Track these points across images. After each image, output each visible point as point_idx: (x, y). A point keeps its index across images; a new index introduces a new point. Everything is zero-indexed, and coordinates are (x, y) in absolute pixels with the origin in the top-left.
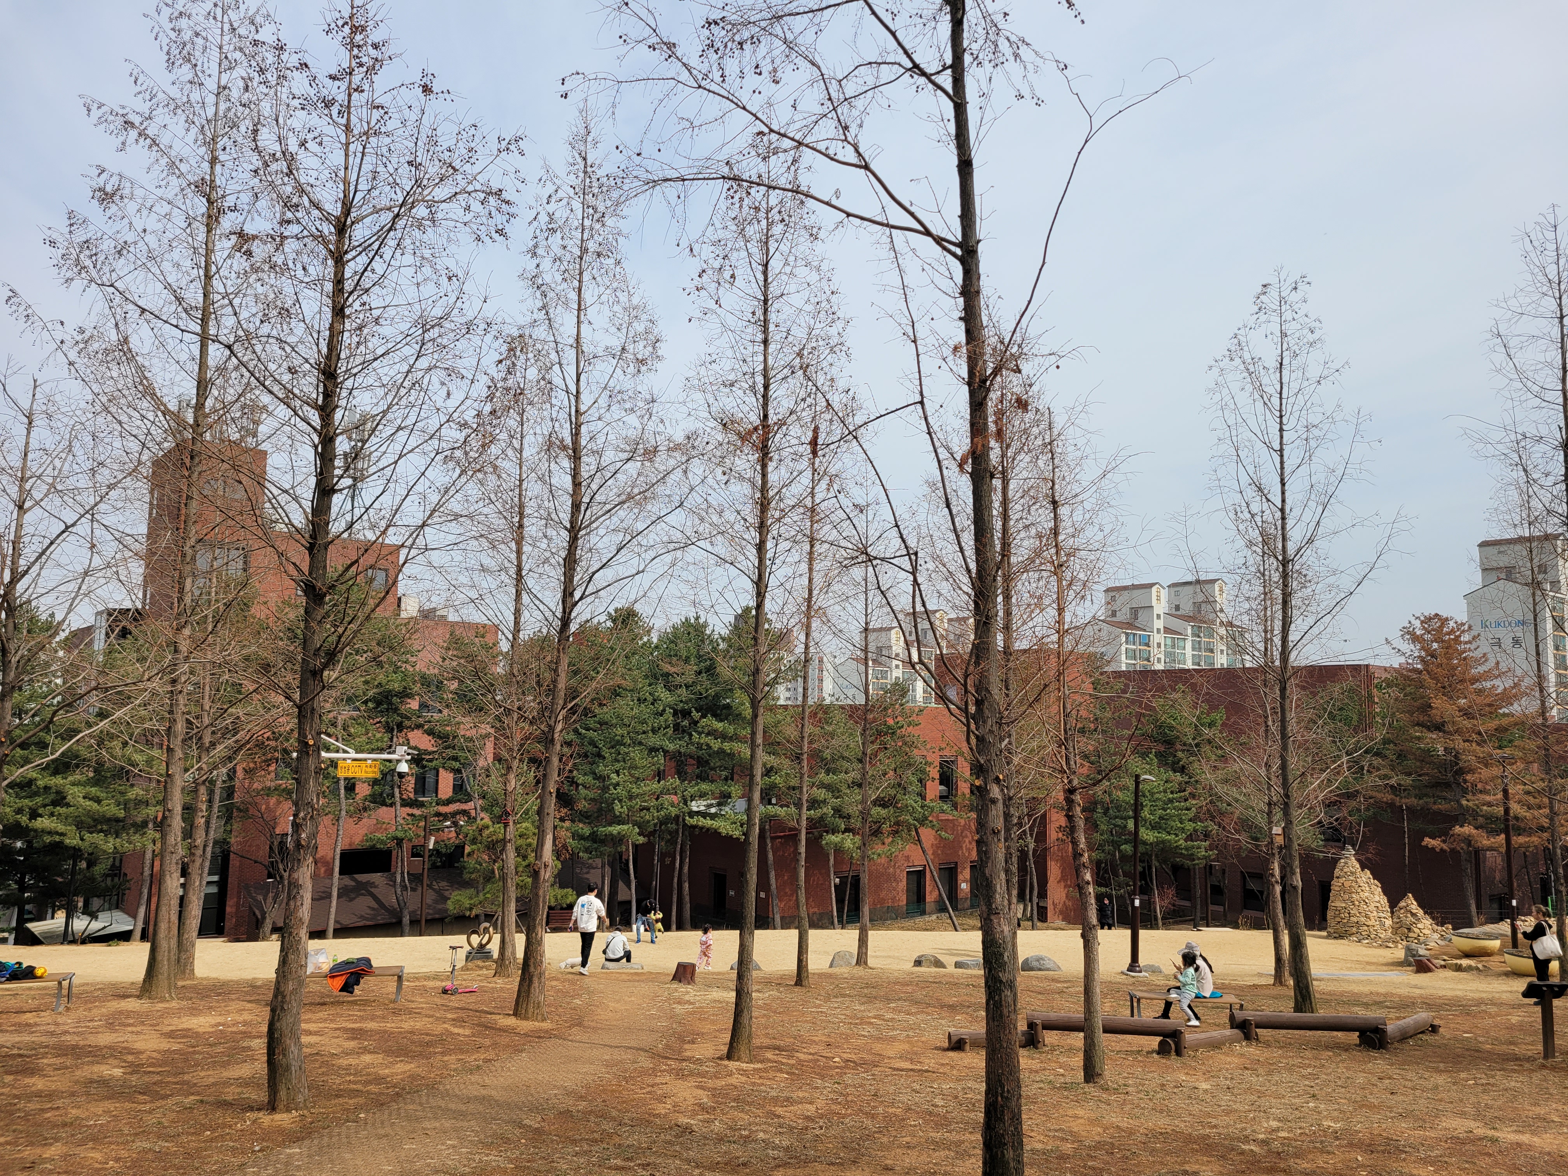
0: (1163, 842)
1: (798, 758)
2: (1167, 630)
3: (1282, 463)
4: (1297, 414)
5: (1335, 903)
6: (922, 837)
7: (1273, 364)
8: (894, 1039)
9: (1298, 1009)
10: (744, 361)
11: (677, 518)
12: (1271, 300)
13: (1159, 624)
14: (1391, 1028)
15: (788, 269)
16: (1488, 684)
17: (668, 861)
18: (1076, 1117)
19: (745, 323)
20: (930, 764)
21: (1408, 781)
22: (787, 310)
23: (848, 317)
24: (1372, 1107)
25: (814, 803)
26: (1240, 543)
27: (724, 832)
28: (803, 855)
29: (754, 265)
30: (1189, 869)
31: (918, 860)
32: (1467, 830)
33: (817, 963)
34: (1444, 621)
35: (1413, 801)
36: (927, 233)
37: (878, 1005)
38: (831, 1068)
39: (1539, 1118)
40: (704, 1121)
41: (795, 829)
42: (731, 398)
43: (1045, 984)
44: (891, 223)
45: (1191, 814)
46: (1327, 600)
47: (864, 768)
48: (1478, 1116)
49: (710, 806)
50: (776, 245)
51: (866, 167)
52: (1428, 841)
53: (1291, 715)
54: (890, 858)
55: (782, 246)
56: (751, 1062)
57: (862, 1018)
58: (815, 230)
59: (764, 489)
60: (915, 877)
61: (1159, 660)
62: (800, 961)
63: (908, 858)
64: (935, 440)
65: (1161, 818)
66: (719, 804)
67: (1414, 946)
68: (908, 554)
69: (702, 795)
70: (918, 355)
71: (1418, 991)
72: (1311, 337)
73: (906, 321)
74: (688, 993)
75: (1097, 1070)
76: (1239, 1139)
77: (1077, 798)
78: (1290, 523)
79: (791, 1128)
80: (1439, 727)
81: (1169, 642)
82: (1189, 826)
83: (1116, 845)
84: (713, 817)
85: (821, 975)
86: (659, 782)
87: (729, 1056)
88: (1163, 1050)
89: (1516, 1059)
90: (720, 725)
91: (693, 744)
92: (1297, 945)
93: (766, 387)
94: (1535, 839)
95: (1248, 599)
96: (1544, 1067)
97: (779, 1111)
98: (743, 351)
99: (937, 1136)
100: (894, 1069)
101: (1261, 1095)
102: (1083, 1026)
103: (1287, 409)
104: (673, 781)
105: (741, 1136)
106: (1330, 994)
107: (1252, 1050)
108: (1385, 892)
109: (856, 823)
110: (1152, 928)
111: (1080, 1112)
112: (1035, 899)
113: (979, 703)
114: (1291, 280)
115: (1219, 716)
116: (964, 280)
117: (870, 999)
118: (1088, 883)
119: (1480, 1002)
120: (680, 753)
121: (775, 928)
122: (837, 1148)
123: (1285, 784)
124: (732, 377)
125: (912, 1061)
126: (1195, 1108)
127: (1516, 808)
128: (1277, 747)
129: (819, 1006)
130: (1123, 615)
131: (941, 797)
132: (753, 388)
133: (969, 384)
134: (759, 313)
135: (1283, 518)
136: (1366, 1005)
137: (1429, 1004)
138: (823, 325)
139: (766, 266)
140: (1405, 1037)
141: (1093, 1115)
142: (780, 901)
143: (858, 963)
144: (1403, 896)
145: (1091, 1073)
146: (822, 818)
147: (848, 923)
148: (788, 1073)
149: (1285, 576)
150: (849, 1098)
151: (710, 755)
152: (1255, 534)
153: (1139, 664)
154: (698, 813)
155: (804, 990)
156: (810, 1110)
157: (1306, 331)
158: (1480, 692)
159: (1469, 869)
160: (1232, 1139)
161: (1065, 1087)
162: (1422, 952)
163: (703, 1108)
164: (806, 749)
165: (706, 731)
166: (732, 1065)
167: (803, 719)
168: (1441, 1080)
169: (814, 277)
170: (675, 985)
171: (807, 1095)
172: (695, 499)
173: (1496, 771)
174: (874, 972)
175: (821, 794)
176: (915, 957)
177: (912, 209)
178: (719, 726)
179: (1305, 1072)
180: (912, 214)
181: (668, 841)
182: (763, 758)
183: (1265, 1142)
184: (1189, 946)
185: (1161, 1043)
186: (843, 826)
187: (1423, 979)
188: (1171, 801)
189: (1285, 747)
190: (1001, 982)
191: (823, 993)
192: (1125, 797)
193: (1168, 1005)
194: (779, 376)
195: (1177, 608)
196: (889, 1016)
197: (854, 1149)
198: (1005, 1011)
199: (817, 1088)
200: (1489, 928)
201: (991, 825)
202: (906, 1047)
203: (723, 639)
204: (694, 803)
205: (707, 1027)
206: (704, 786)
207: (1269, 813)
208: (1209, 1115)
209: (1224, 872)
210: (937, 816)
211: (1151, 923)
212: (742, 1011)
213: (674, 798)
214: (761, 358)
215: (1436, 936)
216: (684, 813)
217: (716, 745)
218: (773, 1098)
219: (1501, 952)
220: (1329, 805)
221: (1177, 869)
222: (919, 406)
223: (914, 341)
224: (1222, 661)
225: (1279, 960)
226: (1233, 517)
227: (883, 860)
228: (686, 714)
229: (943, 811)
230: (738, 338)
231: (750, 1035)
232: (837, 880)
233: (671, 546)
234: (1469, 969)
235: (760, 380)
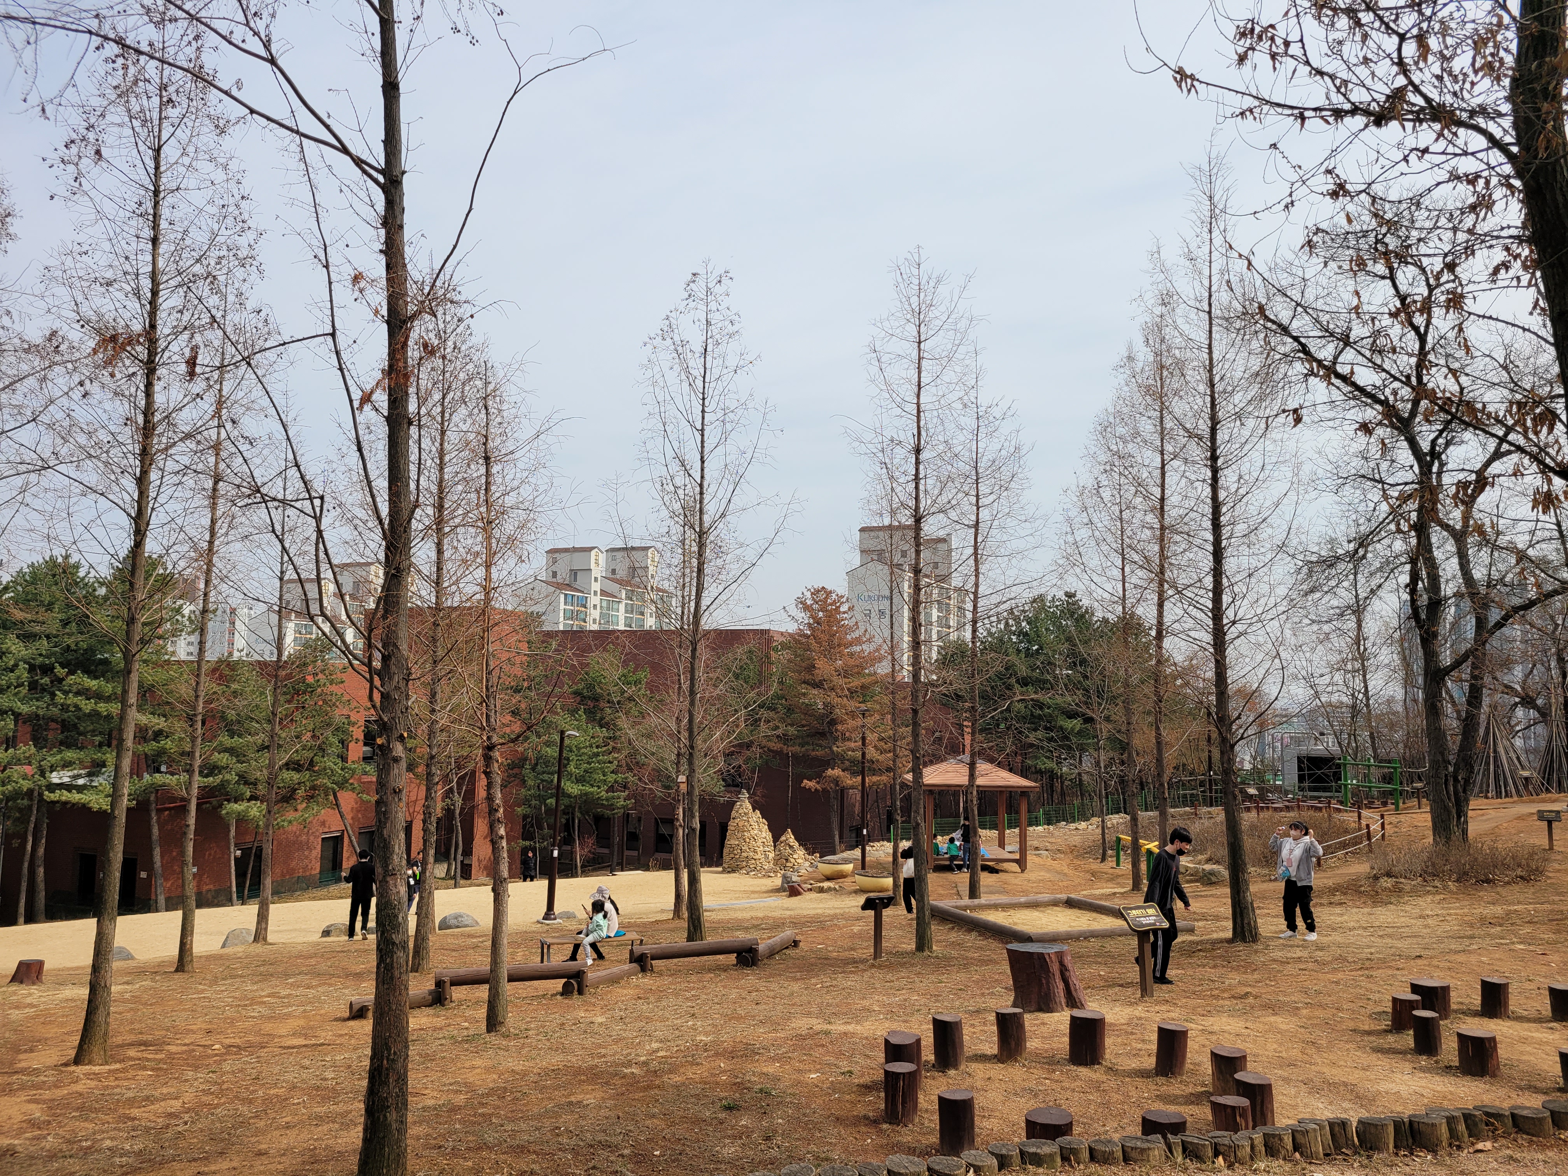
0: (586, 794)
1: (191, 719)
2: (603, 593)
3: (702, 442)
4: (716, 398)
5: (731, 841)
6: (341, 801)
7: (700, 349)
8: (288, 1016)
9: (690, 938)
10: (127, 258)
11: (27, 435)
12: (699, 288)
13: (596, 587)
14: (762, 947)
15: (186, 160)
16: (858, 649)
17: (15, 843)
18: (473, 1068)
19: (128, 214)
20: (354, 724)
21: (792, 730)
22: (183, 207)
23: (261, 228)
24: (739, 1018)
25: (210, 769)
26: (665, 513)
27: (95, 807)
28: (193, 827)
29: (142, 147)
30: (609, 819)
31: (335, 826)
32: (836, 772)
33: (201, 945)
34: (829, 593)
35: (797, 749)
36: (345, 150)
37: (274, 982)
38: (209, 1057)
39: (864, 1009)
40: (33, 1139)
41: (183, 799)
42: (108, 300)
43: (460, 941)
44: (301, 130)
45: (613, 767)
46: (735, 569)
47: (273, 730)
48: (821, 1014)
49: (79, 776)
50: (172, 130)
51: (272, 61)
52: (807, 783)
53: (700, 673)
54: (304, 824)
55: (179, 132)
56: (107, 1063)
57: (252, 999)
58: (222, 123)
59: (148, 412)
60: (331, 843)
61: (594, 621)
62: (183, 944)
63: (323, 823)
64: (348, 378)
65: (586, 771)
66: (89, 775)
67: (789, 874)
68: (311, 499)
69: (67, 765)
70: (330, 283)
71: (788, 913)
72: (731, 329)
73: (317, 243)
74: (30, 994)
75: (500, 1019)
76: (623, 1065)
77: (496, 754)
78: (707, 498)
79: (147, 1130)
80: (818, 685)
81: (604, 604)
82: (611, 778)
83: (542, 799)
84: (80, 789)
85: (210, 958)
86: (6, 750)
87: (77, 1061)
88: (566, 991)
89: (855, 962)
90: (94, 682)
91: (55, 705)
92: (694, 881)
93: (155, 293)
94: (884, 778)
95: (669, 566)
96: (873, 966)
97: (135, 1112)
98: (125, 246)
99: (321, 1110)
100: (284, 1048)
101: (649, 1020)
102: (488, 979)
103: (709, 392)
104: (27, 749)
105: (82, 1148)
106: (719, 922)
107: (646, 981)
108: (771, 829)
109: (262, 789)
110: (572, 876)
111: (478, 1062)
112: (460, 858)
113: (385, 659)
114: (716, 273)
115: (644, 675)
116: (386, 210)
117: (266, 977)
118: (502, 837)
119: (835, 917)
120: (37, 716)
121: (157, 911)
122: (203, 1142)
123: (691, 737)
124: (109, 274)
125: (306, 1036)
126: (588, 1043)
127: (871, 752)
128: (687, 703)
129: (202, 991)
130: (563, 576)
131: (365, 759)
132: (137, 294)
133: (388, 322)
134: (149, 206)
135: (701, 493)
136: (746, 929)
137: (796, 923)
138: (229, 232)
139: (158, 151)
140: (772, 953)
141: (490, 1063)
142: (166, 880)
143: (256, 939)
144: (783, 832)
145: (493, 1022)
146: (223, 784)
147: (249, 897)
148: (152, 1070)
149: (701, 546)
150: (225, 1086)
151: (79, 718)
152: (677, 506)
153: (576, 625)
154: (61, 786)
155: (186, 976)
156: (175, 1105)
157: (727, 323)
158: (851, 655)
159: (835, 805)
160: (617, 1065)
161: (468, 1040)
162: (795, 879)
163: (33, 1124)
164: (200, 709)
165: (74, 689)
166: (80, 1070)
167: (198, 676)
168: (796, 987)
169: (219, 176)
170: (14, 988)
171: (172, 1090)
172: (55, 413)
173: (859, 722)
174: (275, 947)
175: (223, 759)
176: (323, 927)
177: (328, 121)
178: (92, 684)
179: (688, 995)
180: (327, 127)
181: (17, 820)
182: (136, 717)
183: (645, 1063)
184: (600, 891)
185: (565, 985)
186: (248, 794)
187: (795, 900)
188: (597, 755)
189: (692, 703)
190: (394, 943)
191: (209, 977)
192: (552, 752)
193: (577, 947)
194: (172, 283)
195: (614, 571)
196: (284, 993)
197: (222, 1140)
198: (397, 973)
199: (186, 1081)
200: (847, 854)
201: (393, 784)
202: (302, 1022)
203: (102, 584)
204: (54, 774)
205: (52, 1031)
206: (70, 755)
207: (678, 764)
208: (600, 1046)
209: (639, 819)
210: (359, 779)
211: (569, 871)
212: (97, 1008)
213: (28, 770)
214: (149, 258)
215: (807, 864)
216: (40, 787)
217: (87, 706)
218: (128, 1099)
219: (853, 873)
220: (728, 755)
221: (599, 819)
222: (329, 339)
223: (327, 267)
224: (650, 623)
225: (678, 896)
226: (659, 487)
227: (294, 827)
228: (47, 670)
229: (365, 773)
230: (118, 230)
231: (106, 1034)
232: (239, 853)
233: (23, 468)
234: (829, 889)
235: (146, 284)
